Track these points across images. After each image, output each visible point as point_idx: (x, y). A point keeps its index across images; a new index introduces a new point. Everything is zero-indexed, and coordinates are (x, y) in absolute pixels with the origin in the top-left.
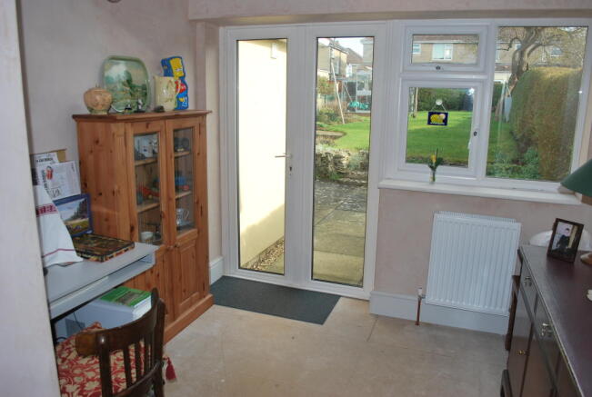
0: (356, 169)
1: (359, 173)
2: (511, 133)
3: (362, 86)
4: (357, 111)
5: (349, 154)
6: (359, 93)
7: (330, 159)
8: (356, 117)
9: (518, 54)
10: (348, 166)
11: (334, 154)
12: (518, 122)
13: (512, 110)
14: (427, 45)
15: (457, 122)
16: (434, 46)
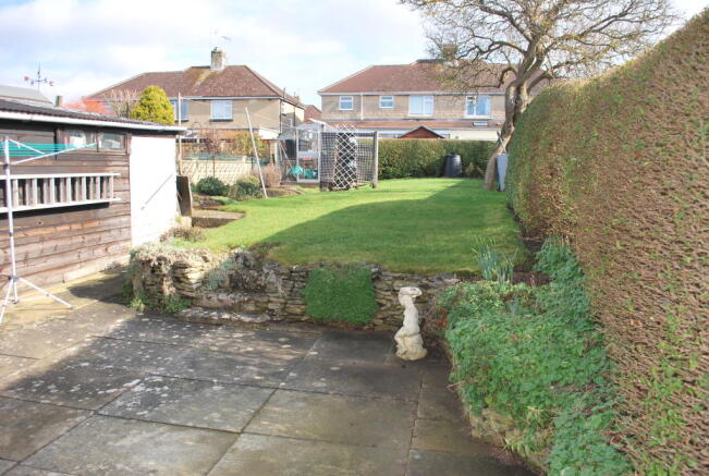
0: (219, 288)
1: (222, 296)
2: (510, 208)
3: (306, 146)
4: (299, 180)
5: (206, 260)
6: (300, 154)
7: (165, 269)
8: (295, 188)
9: (513, 89)
10: (204, 281)
11: (173, 260)
12: (521, 190)
13: (509, 171)
14: (401, 98)
15: (431, 194)
16: (410, 98)
